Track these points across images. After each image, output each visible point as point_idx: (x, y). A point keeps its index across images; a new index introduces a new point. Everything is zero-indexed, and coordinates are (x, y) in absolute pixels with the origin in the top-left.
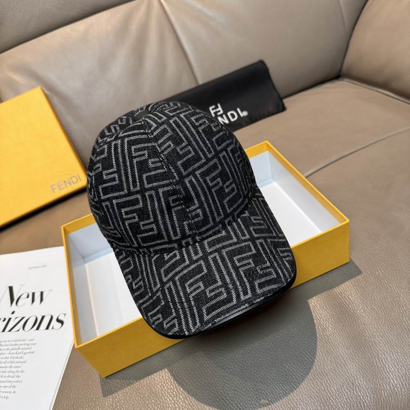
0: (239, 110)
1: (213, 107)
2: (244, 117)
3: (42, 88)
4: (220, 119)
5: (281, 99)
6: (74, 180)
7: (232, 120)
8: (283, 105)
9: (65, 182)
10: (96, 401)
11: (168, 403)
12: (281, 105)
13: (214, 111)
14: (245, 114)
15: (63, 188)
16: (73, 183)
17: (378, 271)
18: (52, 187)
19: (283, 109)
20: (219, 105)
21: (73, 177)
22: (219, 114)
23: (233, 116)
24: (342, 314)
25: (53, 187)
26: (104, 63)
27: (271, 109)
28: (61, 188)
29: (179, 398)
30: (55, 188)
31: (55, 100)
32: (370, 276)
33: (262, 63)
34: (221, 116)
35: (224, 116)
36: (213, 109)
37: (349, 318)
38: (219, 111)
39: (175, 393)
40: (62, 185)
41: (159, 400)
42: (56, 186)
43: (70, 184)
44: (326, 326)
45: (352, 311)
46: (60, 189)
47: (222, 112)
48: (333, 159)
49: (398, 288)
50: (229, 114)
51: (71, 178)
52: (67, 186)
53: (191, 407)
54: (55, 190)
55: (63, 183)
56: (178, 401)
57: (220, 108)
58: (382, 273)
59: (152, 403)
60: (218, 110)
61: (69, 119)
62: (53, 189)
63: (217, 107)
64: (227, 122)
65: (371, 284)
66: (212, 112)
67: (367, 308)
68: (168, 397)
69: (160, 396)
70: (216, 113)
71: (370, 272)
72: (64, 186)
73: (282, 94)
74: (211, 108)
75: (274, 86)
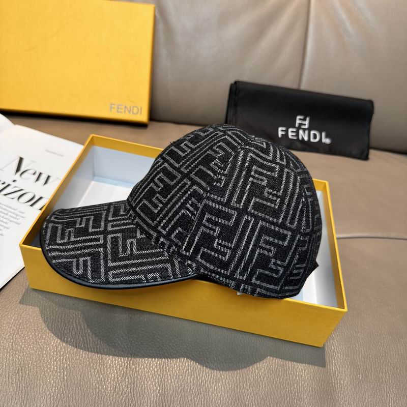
0: (323, 134)
1: (302, 117)
2: (324, 143)
3: (155, 8)
4: (301, 132)
5: (369, 147)
6: (135, 110)
7: (312, 140)
8: (368, 155)
9: (126, 107)
10: (44, 333)
11: (111, 379)
12: (365, 154)
13: (300, 122)
14: (327, 141)
15: (121, 112)
16: (133, 113)
17: (382, 374)
18: (112, 104)
19: (365, 158)
20: (308, 119)
21: (136, 107)
22: (303, 127)
23: (315, 137)
24: (326, 393)
25: (113, 106)
26: (225, 18)
27: (355, 152)
28: (119, 110)
29: (125, 379)
30: (114, 108)
31: (161, 26)
32: (373, 373)
33: (371, 103)
34: (304, 130)
35: (307, 132)
36: (300, 119)
37: (330, 403)
38: (305, 125)
39: (122, 372)
40: (121, 109)
41: (104, 371)
42: (116, 106)
43: (129, 112)
44: (304, 396)
45: (337, 397)
46: (118, 112)
47: (306, 127)
48: (392, 235)
49: (394, 402)
50: (312, 132)
51: (134, 107)
52: (125, 112)
53: (131, 396)
54: (112, 109)
55: (123, 107)
56: (121, 382)
57: (307, 122)
58: (386, 377)
59: (96, 368)
60: (304, 123)
61: (163, 52)
62: (111, 107)
63: (304, 120)
64: (306, 139)
65: (370, 381)
66: (298, 122)
67: (354, 403)
68: (114, 372)
69: (106, 367)
70: (300, 124)
71: (374, 370)
72: (123, 111)
73: (373, 143)
74: (298, 117)
75: (369, 132)
